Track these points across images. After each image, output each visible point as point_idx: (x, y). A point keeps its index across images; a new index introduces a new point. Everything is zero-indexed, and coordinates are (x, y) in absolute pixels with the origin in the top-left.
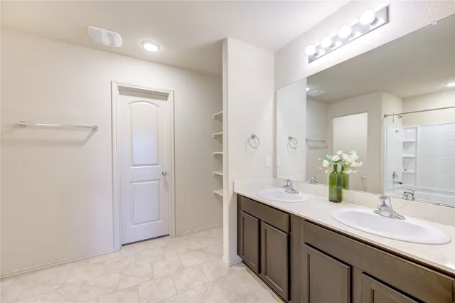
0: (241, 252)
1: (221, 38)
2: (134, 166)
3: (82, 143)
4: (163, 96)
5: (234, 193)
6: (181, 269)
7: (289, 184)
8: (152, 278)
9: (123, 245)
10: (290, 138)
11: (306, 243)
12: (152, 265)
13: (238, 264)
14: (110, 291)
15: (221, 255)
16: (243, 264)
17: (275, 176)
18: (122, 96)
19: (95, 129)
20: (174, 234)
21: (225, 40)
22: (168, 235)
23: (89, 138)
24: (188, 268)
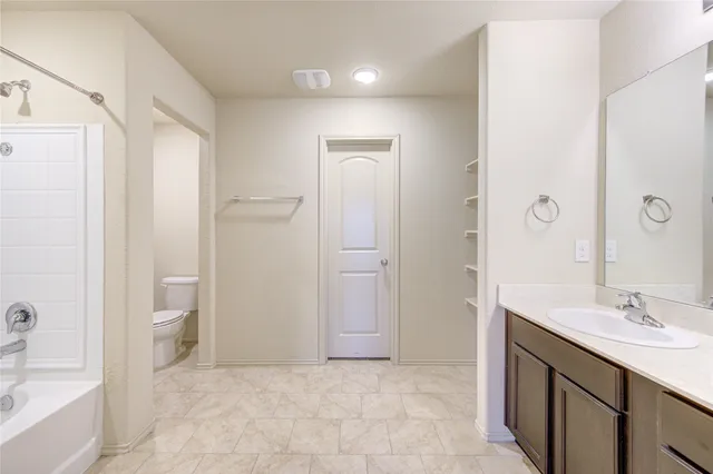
0: (512, 423)
1: (476, 26)
2: (344, 249)
3: (287, 219)
4: (383, 145)
5: (499, 307)
6: (402, 417)
7: (635, 302)
8: (360, 416)
9: (329, 359)
10: (648, 199)
11: (671, 449)
12: (362, 397)
13: (506, 444)
14: (309, 415)
15: (473, 416)
16: (518, 448)
17: (601, 281)
18: (331, 153)
19: (300, 200)
20: (397, 358)
21: (484, 28)
22: (389, 359)
23: (294, 212)
24: (413, 418)
